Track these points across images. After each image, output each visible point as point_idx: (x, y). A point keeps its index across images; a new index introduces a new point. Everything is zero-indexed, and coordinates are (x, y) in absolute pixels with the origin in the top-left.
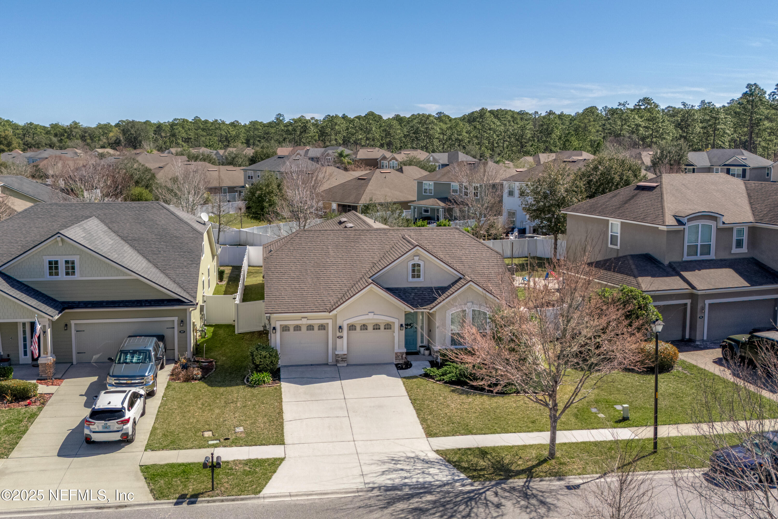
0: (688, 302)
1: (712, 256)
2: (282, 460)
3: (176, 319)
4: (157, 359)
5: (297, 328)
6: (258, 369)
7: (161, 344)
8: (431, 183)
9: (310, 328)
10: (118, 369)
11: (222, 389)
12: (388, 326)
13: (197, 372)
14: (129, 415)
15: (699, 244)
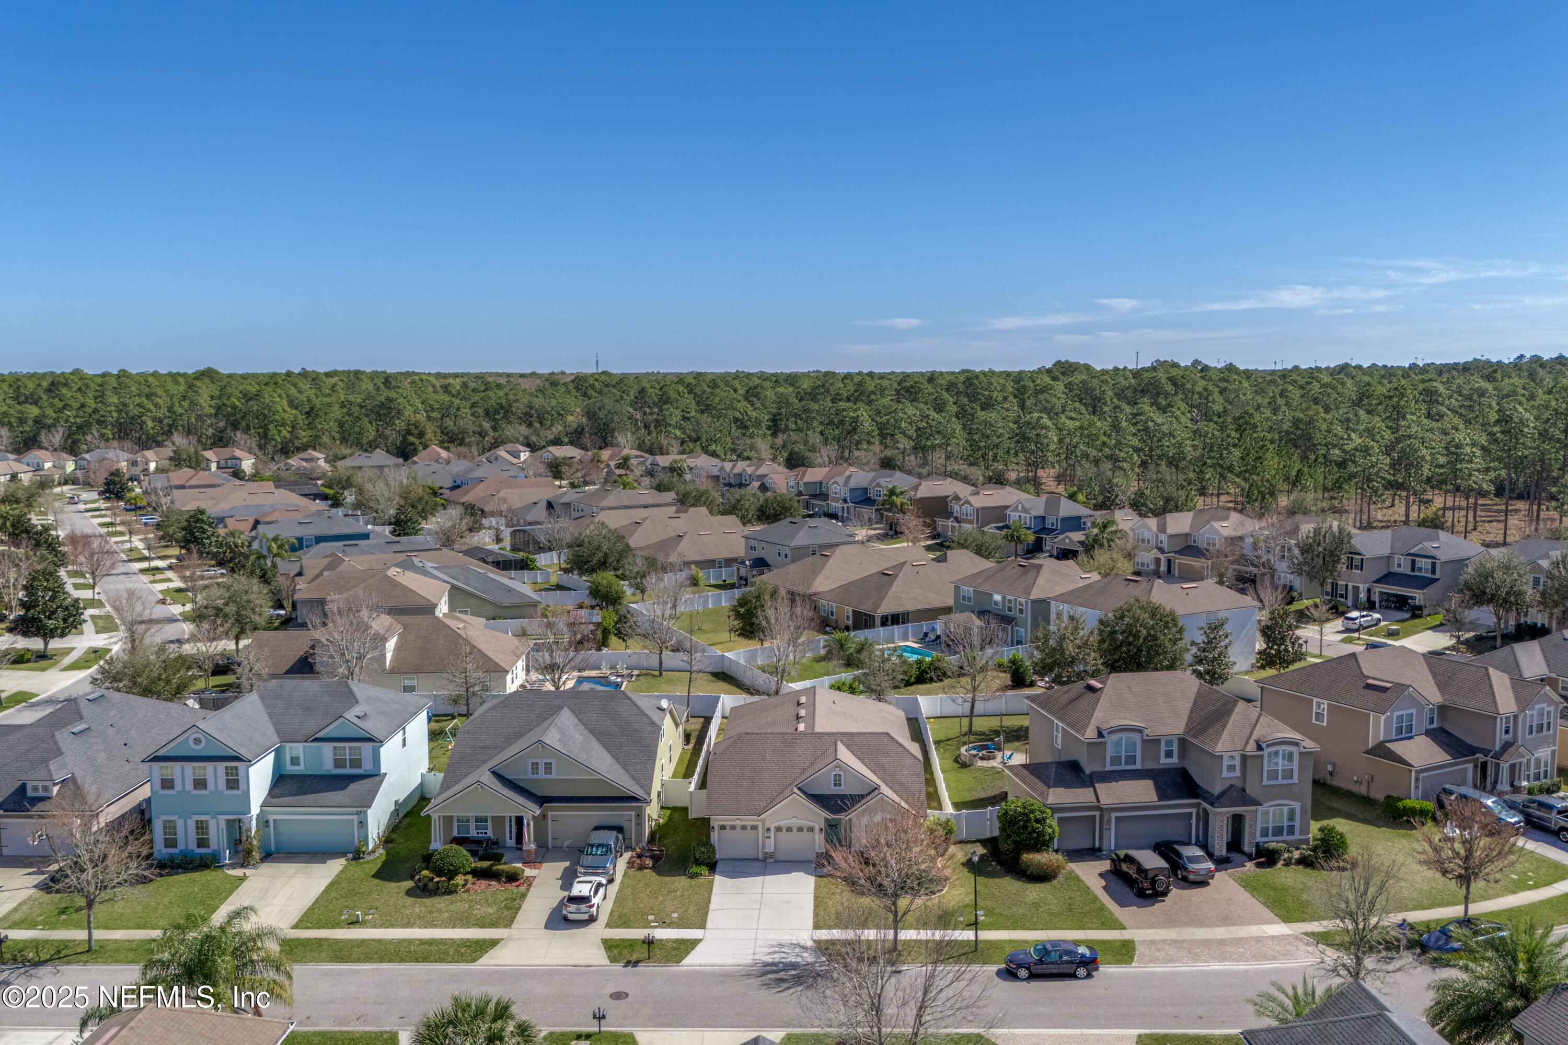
0: (1097, 813)
1: (1138, 766)
2: (700, 940)
3: (633, 813)
4: (617, 852)
5: (733, 827)
6: (698, 863)
7: (620, 836)
8: (971, 590)
9: (744, 827)
10: (587, 860)
11: (668, 879)
12: (811, 829)
13: (649, 862)
14: (595, 901)
15: (1123, 754)
